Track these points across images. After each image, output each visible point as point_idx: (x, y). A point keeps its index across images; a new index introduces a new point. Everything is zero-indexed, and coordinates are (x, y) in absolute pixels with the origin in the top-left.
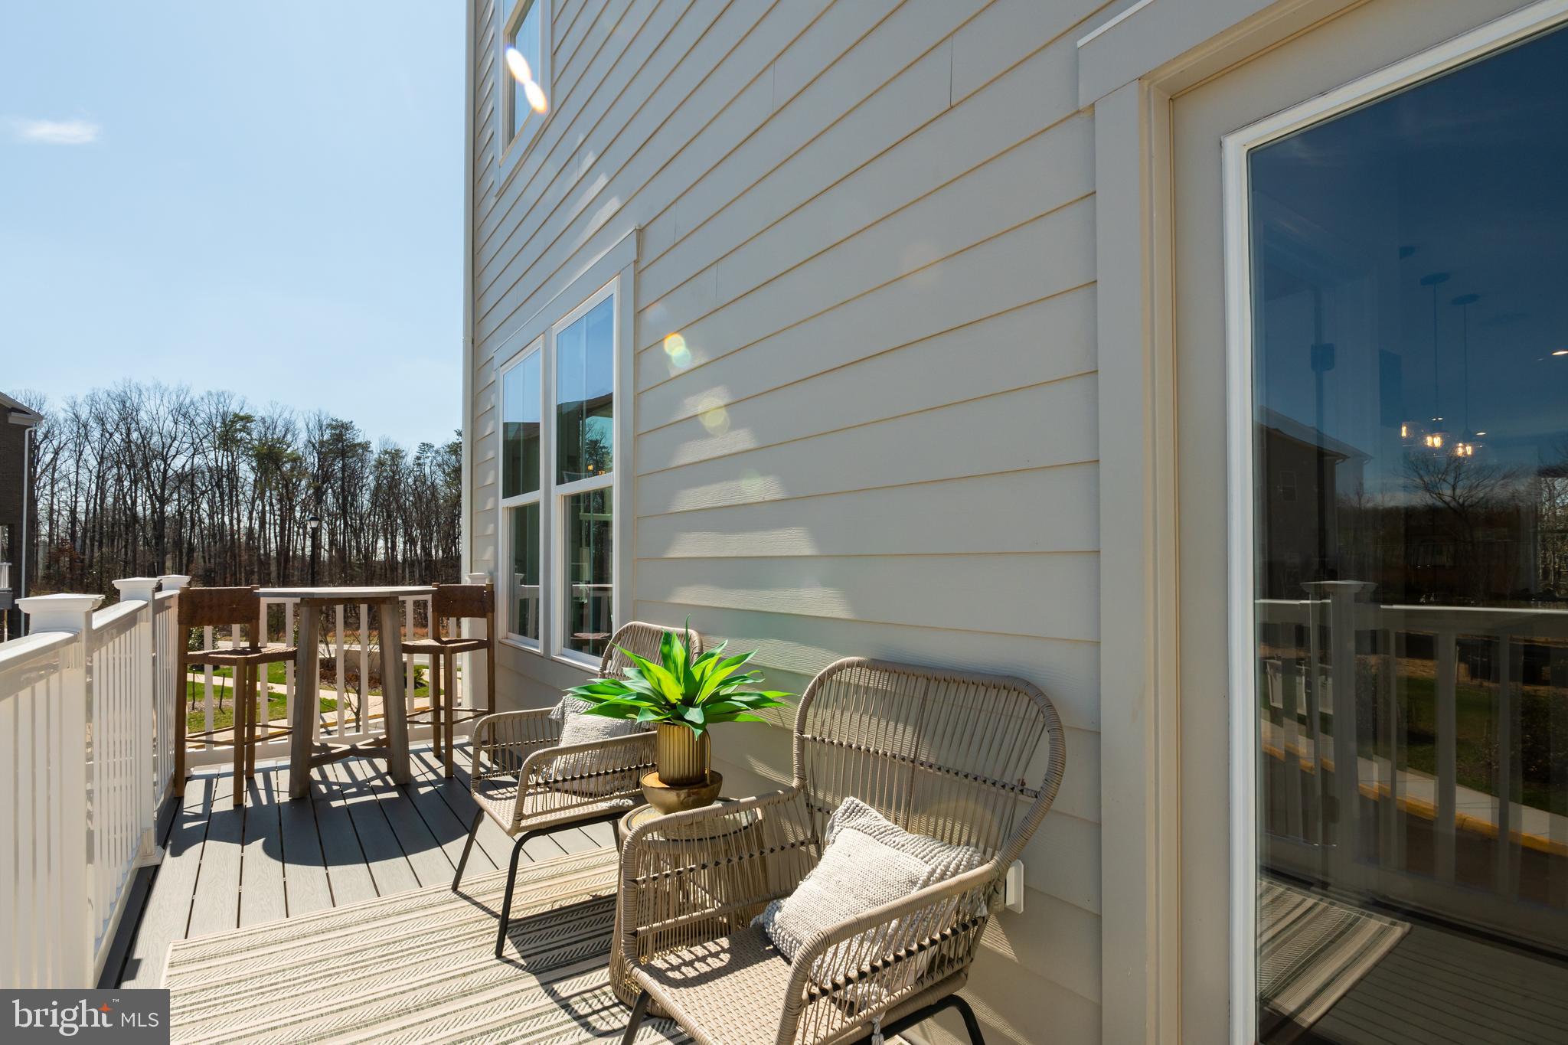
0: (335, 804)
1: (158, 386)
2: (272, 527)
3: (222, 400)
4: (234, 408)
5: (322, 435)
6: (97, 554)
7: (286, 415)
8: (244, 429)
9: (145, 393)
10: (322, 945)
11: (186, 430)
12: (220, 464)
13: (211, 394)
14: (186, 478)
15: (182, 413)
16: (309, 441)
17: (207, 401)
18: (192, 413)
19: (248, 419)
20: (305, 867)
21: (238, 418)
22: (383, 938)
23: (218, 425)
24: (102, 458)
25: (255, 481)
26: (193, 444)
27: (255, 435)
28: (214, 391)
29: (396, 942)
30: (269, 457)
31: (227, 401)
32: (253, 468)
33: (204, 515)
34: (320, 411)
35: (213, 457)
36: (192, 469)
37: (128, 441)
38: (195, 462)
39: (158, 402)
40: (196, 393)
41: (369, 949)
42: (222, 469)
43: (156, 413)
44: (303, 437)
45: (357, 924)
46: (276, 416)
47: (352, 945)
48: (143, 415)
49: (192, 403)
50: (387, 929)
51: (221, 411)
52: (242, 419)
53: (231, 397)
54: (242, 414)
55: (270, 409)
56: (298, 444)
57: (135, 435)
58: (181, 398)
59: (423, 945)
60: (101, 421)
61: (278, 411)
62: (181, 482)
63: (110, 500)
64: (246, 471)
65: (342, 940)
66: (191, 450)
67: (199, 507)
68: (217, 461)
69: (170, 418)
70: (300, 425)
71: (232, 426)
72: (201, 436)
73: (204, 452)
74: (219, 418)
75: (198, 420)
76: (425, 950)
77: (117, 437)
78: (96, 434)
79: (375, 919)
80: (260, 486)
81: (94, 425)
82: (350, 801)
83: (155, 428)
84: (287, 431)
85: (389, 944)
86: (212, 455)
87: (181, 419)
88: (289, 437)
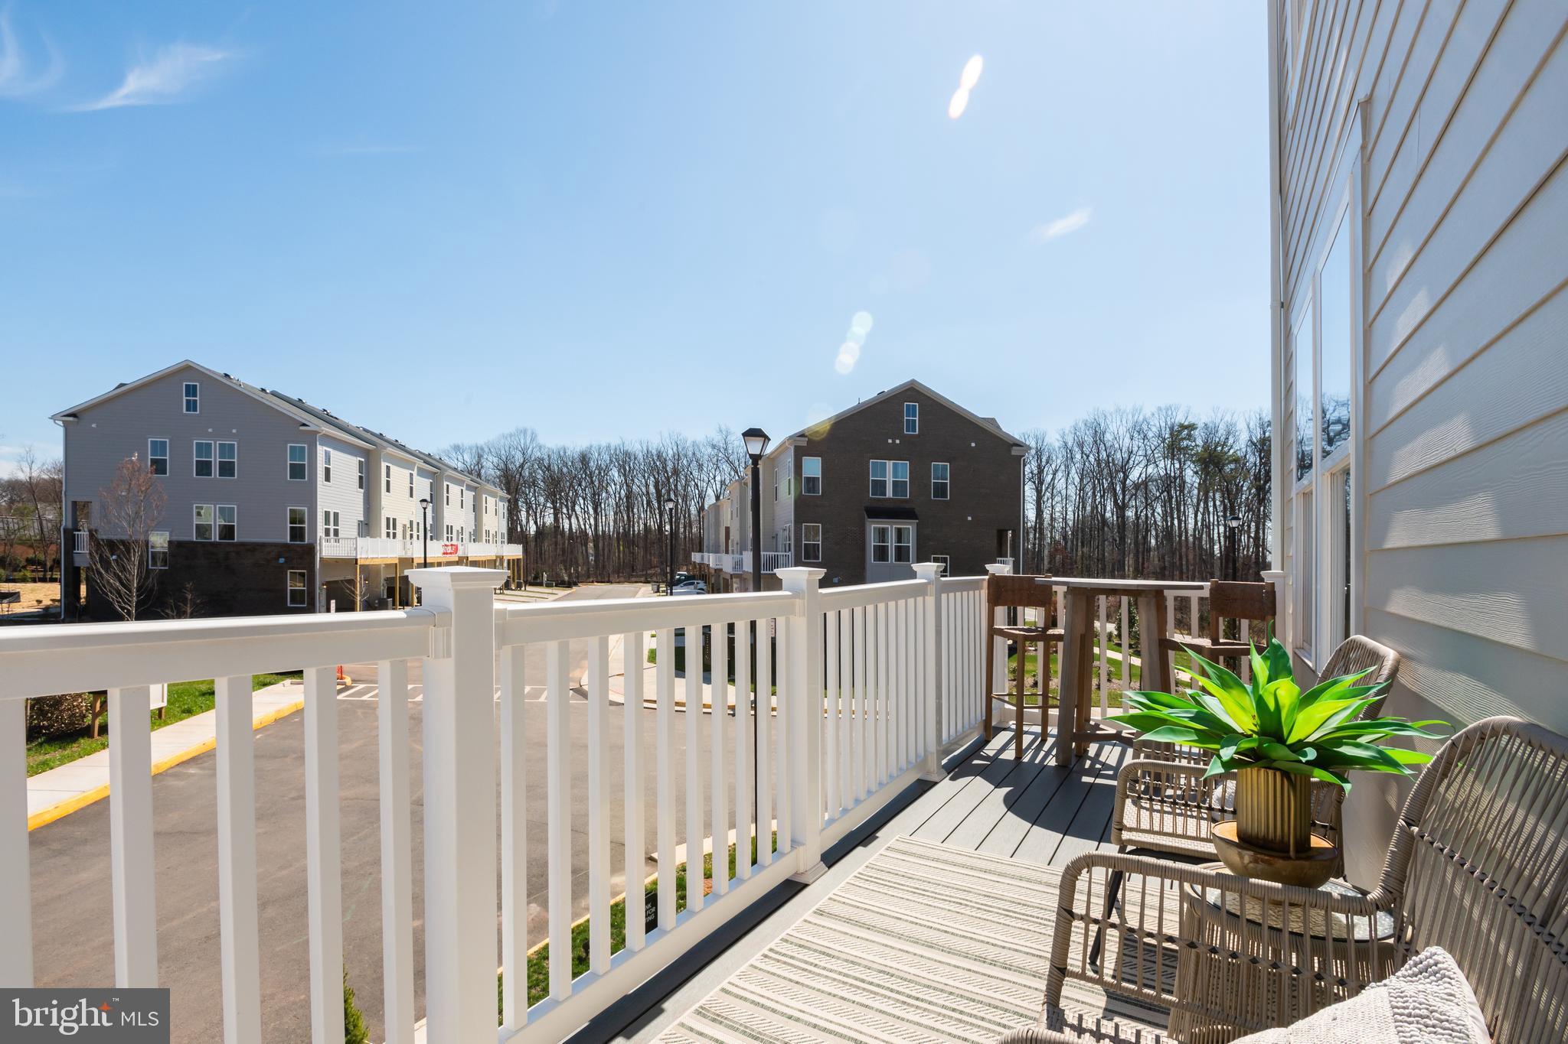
0: (1085, 779)
1: (1118, 410)
2: (1216, 528)
3: (1170, 413)
4: (1180, 419)
5: (1264, 433)
6: (1080, 553)
7: (1228, 418)
8: (1189, 437)
9: (1109, 417)
10: (976, 879)
11: (1140, 444)
12: (1169, 472)
13: (1161, 410)
14: (1143, 486)
15: (1139, 430)
16: (1251, 440)
17: (1157, 416)
18: (1145, 427)
19: (1192, 427)
20: (1019, 819)
21: (1183, 427)
22: (1020, 897)
23: (1167, 436)
24: (1082, 475)
25: (1199, 484)
26: (1146, 456)
27: (1199, 442)
28: (1163, 406)
29: (1025, 905)
30: (1212, 460)
31: (1174, 414)
32: (1196, 473)
33: (1158, 518)
34: (1261, 410)
35: (1162, 467)
36: (1146, 478)
37: (1098, 461)
38: (1148, 473)
39: (1119, 423)
40: (1147, 412)
41: (1003, 900)
42: (1170, 476)
43: (1118, 433)
44: (1244, 437)
45: (1013, 877)
46: (1217, 421)
47: (995, 891)
48: (1108, 437)
49: (1145, 420)
50: (1029, 892)
51: (1169, 423)
52: (1186, 427)
53: (1177, 409)
54: (1186, 423)
55: (1213, 414)
56: (1240, 445)
57: (1104, 455)
58: (1136, 417)
59: (1042, 919)
60: (1081, 445)
61: (1220, 416)
62: (1137, 490)
63: (1089, 508)
64: (1191, 476)
65: (992, 883)
66: (1144, 463)
67: (1154, 511)
68: (1166, 470)
69: (1128, 435)
70: (1241, 426)
71: (1178, 436)
72: (1153, 448)
73: (1155, 462)
74: (1168, 430)
75: (1150, 434)
76: (1040, 924)
77: (1092, 458)
78: (1078, 456)
79: (1029, 880)
80: (1205, 489)
81: (1077, 450)
82: (1099, 781)
83: (1117, 446)
84: (1229, 433)
85: (1019, 904)
86: (1162, 464)
87: (1136, 435)
88: (1231, 441)
